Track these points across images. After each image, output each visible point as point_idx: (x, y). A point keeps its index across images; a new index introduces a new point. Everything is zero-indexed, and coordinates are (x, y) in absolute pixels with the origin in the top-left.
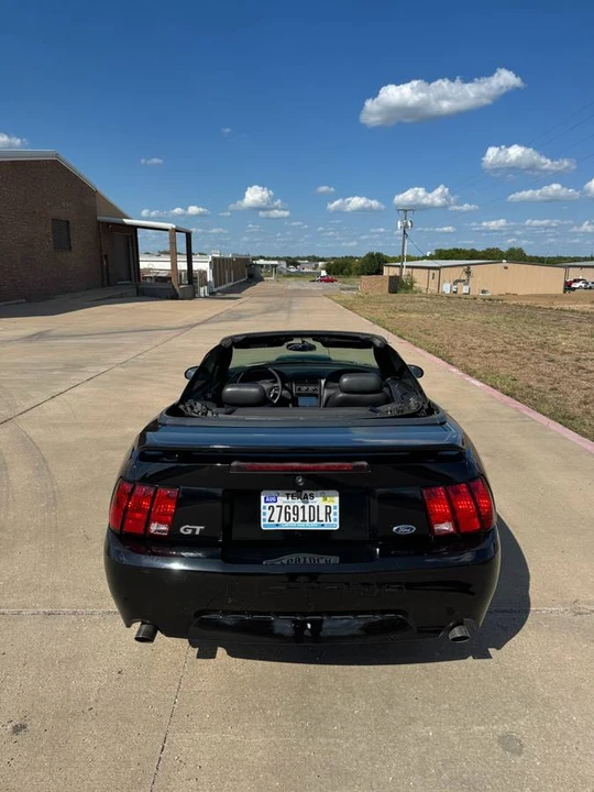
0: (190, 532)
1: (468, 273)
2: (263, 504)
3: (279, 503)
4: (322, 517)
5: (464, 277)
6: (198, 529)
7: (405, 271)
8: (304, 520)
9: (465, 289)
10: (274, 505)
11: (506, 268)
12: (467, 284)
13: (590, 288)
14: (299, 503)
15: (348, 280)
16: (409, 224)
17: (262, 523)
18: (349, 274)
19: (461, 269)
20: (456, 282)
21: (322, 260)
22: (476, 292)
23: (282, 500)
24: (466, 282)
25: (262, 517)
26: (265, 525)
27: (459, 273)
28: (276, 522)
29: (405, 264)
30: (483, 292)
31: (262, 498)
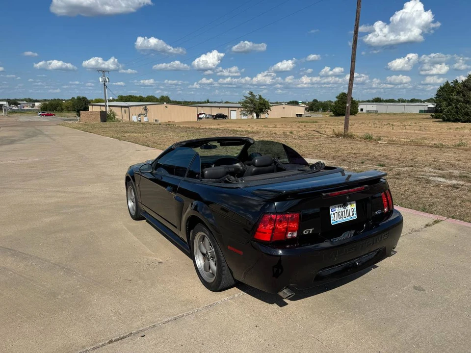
0: (307, 232)
1: (146, 110)
2: (331, 213)
3: (336, 211)
4: (351, 214)
5: (144, 112)
6: (311, 230)
7: (108, 108)
8: (345, 217)
9: (145, 119)
10: (335, 212)
11: (166, 107)
12: (146, 116)
13: (208, 118)
14: (342, 209)
15: (62, 114)
16: (107, 80)
17: (332, 222)
18: (62, 110)
19: (141, 107)
20: (140, 115)
21: (37, 101)
22: (152, 121)
23: (337, 210)
24: (145, 115)
25: (331, 219)
26: (333, 223)
27: (140, 110)
28: (336, 220)
29: (108, 104)
30: (156, 121)
31: (330, 210)
